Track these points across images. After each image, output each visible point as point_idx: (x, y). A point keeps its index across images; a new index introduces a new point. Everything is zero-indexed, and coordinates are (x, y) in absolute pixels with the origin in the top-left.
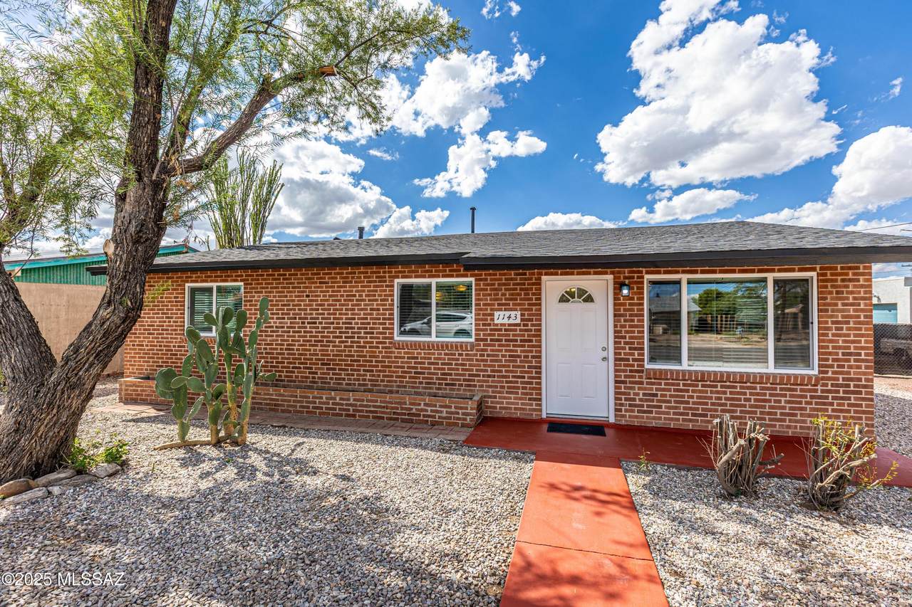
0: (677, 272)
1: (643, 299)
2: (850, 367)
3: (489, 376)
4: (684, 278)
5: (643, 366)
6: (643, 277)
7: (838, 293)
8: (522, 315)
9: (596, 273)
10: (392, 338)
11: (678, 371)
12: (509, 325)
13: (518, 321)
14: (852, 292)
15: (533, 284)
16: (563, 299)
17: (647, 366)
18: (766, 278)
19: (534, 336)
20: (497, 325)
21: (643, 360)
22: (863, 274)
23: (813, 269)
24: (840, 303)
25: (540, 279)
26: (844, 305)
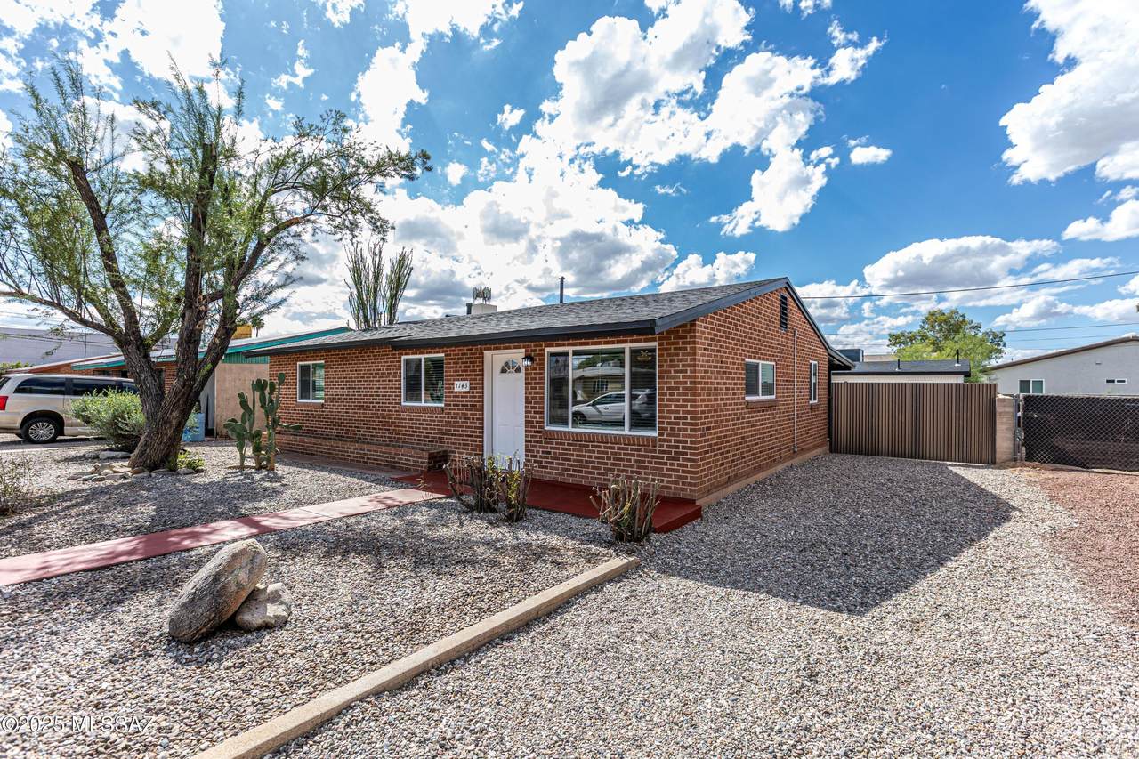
0: (564, 345)
1: (543, 369)
2: (679, 430)
3: (452, 435)
4: (570, 349)
5: (543, 428)
6: (544, 350)
7: (671, 361)
8: (471, 384)
9: (515, 348)
10: (400, 403)
11: (565, 432)
12: (464, 392)
13: (468, 389)
14: (681, 360)
15: (477, 358)
16: (503, 371)
17: (546, 428)
18: (624, 348)
19: (478, 401)
20: (456, 392)
21: (543, 422)
22: (689, 343)
23: (654, 340)
24: (672, 370)
25: (483, 353)
26: (675, 372)
